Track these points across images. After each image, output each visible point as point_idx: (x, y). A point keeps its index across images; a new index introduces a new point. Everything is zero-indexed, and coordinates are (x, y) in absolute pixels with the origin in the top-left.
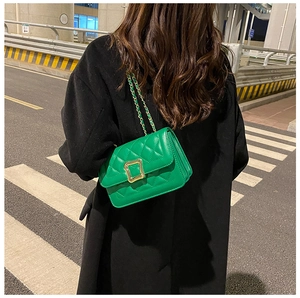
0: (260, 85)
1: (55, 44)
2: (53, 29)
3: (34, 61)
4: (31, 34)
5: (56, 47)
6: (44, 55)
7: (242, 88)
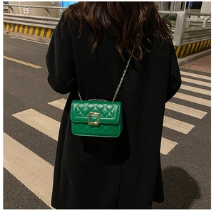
0: (200, 42)
1: (48, 20)
2: (46, 9)
3: (33, 33)
4: (30, 14)
5: (48, 22)
6: (40, 28)
7: (187, 45)
